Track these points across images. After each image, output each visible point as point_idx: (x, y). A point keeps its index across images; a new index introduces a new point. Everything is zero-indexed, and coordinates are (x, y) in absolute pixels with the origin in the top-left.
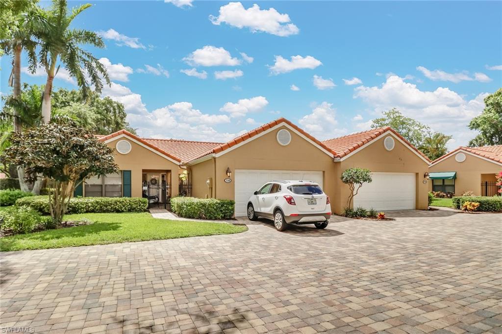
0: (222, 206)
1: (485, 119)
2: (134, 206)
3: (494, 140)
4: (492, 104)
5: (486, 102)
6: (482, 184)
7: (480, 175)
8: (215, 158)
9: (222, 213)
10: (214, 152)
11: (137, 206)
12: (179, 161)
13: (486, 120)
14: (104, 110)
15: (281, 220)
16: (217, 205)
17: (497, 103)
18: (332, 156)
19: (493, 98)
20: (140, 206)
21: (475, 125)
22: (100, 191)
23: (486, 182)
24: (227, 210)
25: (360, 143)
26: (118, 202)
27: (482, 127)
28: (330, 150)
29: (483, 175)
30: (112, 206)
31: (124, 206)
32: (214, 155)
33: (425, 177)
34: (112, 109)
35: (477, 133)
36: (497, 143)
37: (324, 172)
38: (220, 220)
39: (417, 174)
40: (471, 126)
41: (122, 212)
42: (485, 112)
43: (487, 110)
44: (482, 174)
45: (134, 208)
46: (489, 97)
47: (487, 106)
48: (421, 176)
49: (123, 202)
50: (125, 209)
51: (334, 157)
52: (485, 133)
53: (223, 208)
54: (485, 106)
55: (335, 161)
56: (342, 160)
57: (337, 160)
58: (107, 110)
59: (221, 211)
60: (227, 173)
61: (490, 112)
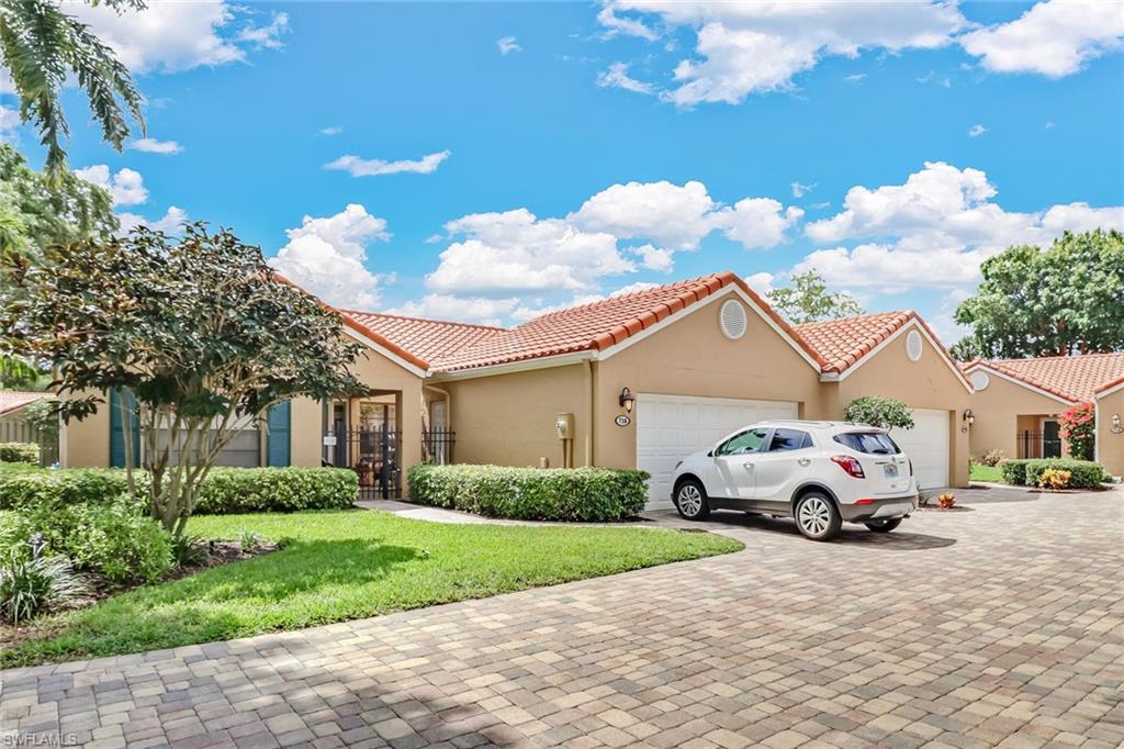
0: (625, 485)
1: (987, 304)
2: (325, 492)
3: (993, 348)
4: (997, 276)
5: (986, 271)
6: (1018, 435)
7: (1015, 417)
8: (593, 365)
9: (623, 505)
10: (595, 346)
11: (333, 493)
12: (425, 367)
13: (988, 308)
14: (47, 202)
15: (827, 515)
16: (612, 482)
17: (1007, 274)
18: (818, 368)
19: (999, 265)
20: (339, 491)
21: (966, 317)
22: (255, 447)
23: (1027, 432)
24: (633, 495)
25: (870, 342)
26: (282, 480)
27: (979, 321)
28: (814, 356)
29: (1020, 418)
30: (264, 492)
31: (296, 492)
32: (595, 354)
33: (965, 419)
34: (72, 202)
35: (969, 331)
36: (999, 354)
37: (801, 405)
38: (619, 521)
39: (952, 413)
40: (959, 318)
41: (292, 509)
42: (982, 290)
43: (986, 286)
44: (1019, 416)
45: (326, 499)
46: (990, 262)
47: (987, 278)
48: (959, 416)
49: (295, 480)
50: (301, 501)
51: (823, 371)
52: (979, 333)
53: (627, 490)
54: (983, 277)
55: (822, 380)
56: (842, 377)
57: (826, 378)
58: (58, 205)
59: (622, 498)
60: (622, 401)
61: (994, 292)
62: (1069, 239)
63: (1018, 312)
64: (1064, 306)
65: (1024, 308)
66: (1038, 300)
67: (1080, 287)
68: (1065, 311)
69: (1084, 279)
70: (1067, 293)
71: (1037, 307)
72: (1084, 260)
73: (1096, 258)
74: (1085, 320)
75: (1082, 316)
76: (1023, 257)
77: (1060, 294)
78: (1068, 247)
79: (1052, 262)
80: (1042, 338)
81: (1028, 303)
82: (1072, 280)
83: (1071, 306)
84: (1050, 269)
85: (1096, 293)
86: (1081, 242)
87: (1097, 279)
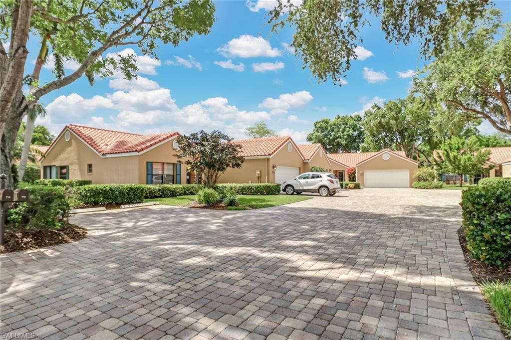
1: (316, 136)
4: (319, 127)
8: (268, 159)
10: (269, 155)
17: (322, 127)
18: (303, 159)
19: (319, 124)
25: (313, 152)
28: (303, 156)
37: (300, 168)
42: (314, 131)
46: (317, 123)
47: (316, 128)
48: (328, 171)
56: (309, 161)
57: (305, 161)
60: (273, 167)
61: (318, 132)
62: (339, 118)
63: (326, 139)
64: (338, 137)
65: (327, 138)
66: (331, 136)
67: (343, 132)
68: (339, 139)
69: (344, 130)
70: (340, 134)
71: (331, 138)
72: (343, 124)
73: (347, 124)
74: (344, 142)
75: (343, 141)
76: (327, 122)
77: (337, 134)
78: (339, 120)
79: (335, 124)
80: (331, 146)
81: (329, 136)
82: (341, 130)
83: (341, 138)
84: (335, 127)
85: (347, 135)
86: (342, 119)
87: (347, 130)
